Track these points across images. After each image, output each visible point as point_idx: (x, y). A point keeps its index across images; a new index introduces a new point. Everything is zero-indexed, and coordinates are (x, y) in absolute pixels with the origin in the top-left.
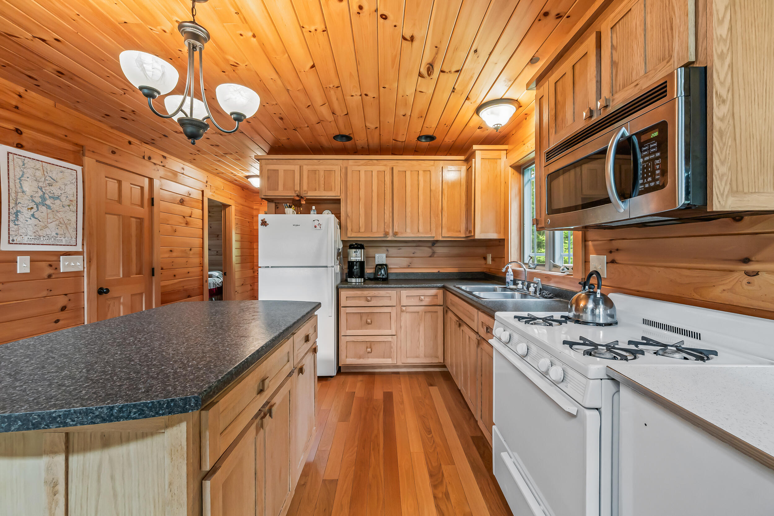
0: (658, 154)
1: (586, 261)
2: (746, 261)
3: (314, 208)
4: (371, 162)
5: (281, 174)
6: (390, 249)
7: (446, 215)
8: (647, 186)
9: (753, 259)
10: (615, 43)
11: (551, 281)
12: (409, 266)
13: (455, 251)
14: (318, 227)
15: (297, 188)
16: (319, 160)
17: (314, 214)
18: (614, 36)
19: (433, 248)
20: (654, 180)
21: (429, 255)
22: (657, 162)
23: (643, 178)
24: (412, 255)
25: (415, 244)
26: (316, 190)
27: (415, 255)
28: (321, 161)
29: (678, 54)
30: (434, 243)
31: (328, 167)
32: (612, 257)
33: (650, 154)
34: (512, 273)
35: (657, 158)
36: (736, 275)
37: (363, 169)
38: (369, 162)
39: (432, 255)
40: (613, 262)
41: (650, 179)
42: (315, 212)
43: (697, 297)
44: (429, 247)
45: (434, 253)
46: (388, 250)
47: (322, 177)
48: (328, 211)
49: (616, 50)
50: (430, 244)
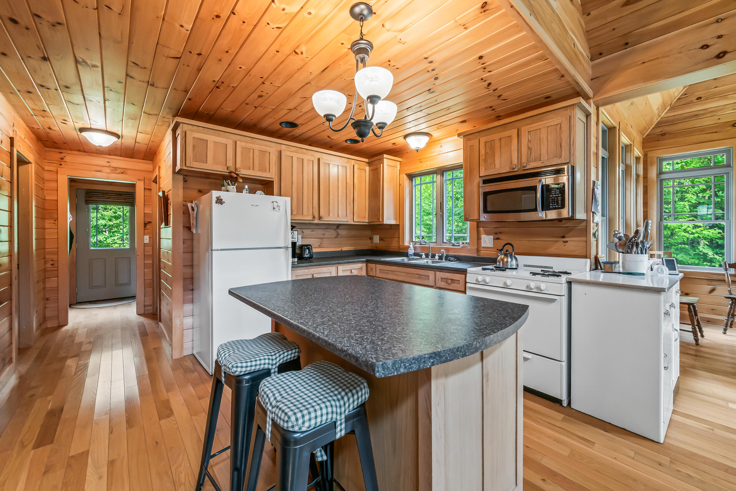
0: (560, 195)
1: (479, 239)
2: (563, 237)
3: (246, 187)
4: (301, 150)
5: (211, 146)
6: (305, 231)
7: (357, 204)
8: (554, 207)
9: (566, 236)
10: (530, 139)
11: (450, 252)
12: (320, 246)
13: (353, 233)
14: (277, 209)
15: (230, 164)
16: (252, 139)
17: (246, 193)
18: (529, 136)
19: (338, 230)
20: (558, 205)
21: (335, 237)
22: (559, 198)
23: (552, 203)
24: (322, 236)
25: (325, 227)
26: (249, 169)
27: (325, 236)
28: (255, 140)
29: (564, 157)
30: (338, 226)
31: (264, 148)
32: (497, 236)
33: (555, 194)
34: (413, 249)
35: (560, 197)
36: (559, 243)
37: (295, 156)
38: (299, 150)
39: (337, 236)
40: (498, 239)
41: (556, 204)
42: (248, 192)
43: (544, 253)
44: (335, 229)
45: (338, 234)
46: (303, 232)
47: (257, 157)
48: (261, 192)
49: (531, 142)
50: (335, 227)
